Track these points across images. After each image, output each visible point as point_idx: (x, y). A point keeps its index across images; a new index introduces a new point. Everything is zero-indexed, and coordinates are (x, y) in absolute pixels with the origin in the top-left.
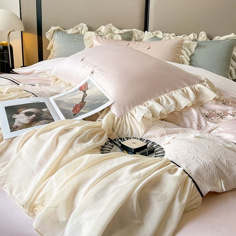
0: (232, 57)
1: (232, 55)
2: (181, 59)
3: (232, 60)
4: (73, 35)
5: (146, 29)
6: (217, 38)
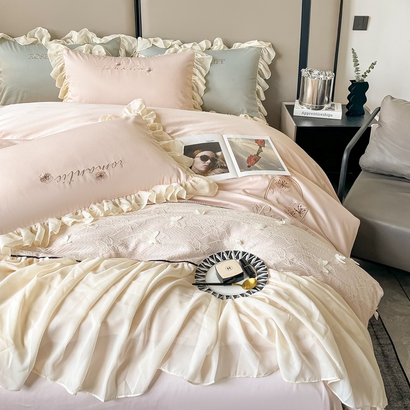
0: (259, 71)
1: (258, 69)
2: (193, 81)
3: (258, 76)
4: (28, 47)
5: (138, 34)
6: (236, 46)
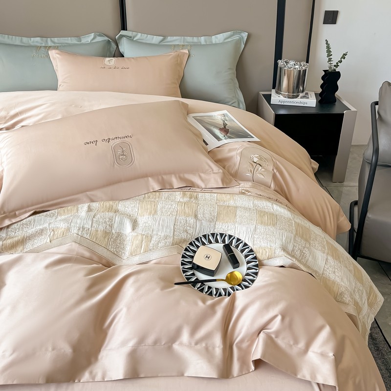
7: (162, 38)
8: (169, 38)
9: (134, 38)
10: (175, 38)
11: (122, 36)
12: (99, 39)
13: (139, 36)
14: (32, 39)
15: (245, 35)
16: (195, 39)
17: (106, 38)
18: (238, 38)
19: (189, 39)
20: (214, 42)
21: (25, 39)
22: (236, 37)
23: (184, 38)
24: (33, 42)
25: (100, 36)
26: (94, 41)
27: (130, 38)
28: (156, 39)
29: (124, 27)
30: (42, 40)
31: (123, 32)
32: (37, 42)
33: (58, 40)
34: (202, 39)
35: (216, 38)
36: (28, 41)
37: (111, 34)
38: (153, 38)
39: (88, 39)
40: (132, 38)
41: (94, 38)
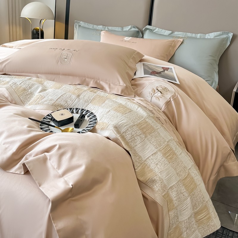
7: (171, 32)
8: (176, 33)
9: (153, 31)
10: (180, 33)
11: (147, 29)
12: (133, 29)
13: (157, 29)
14: (99, 26)
15: (231, 35)
16: (194, 35)
17: (137, 30)
18: (225, 37)
19: (189, 35)
20: (206, 38)
21: (95, 26)
22: (224, 36)
23: (186, 34)
24: (98, 28)
25: (134, 27)
26: (130, 30)
27: (151, 31)
28: (167, 32)
29: (150, 24)
30: (103, 27)
31: (148, 27)
32: (100, 28)
33: (111, 28)
34: (198, 36)
35: (209, 35)
36: (96, 27)
37: (140, 27)
38: (165, 32)
39: (127, 29)
40: (153, 30)
41: (130, 29)
